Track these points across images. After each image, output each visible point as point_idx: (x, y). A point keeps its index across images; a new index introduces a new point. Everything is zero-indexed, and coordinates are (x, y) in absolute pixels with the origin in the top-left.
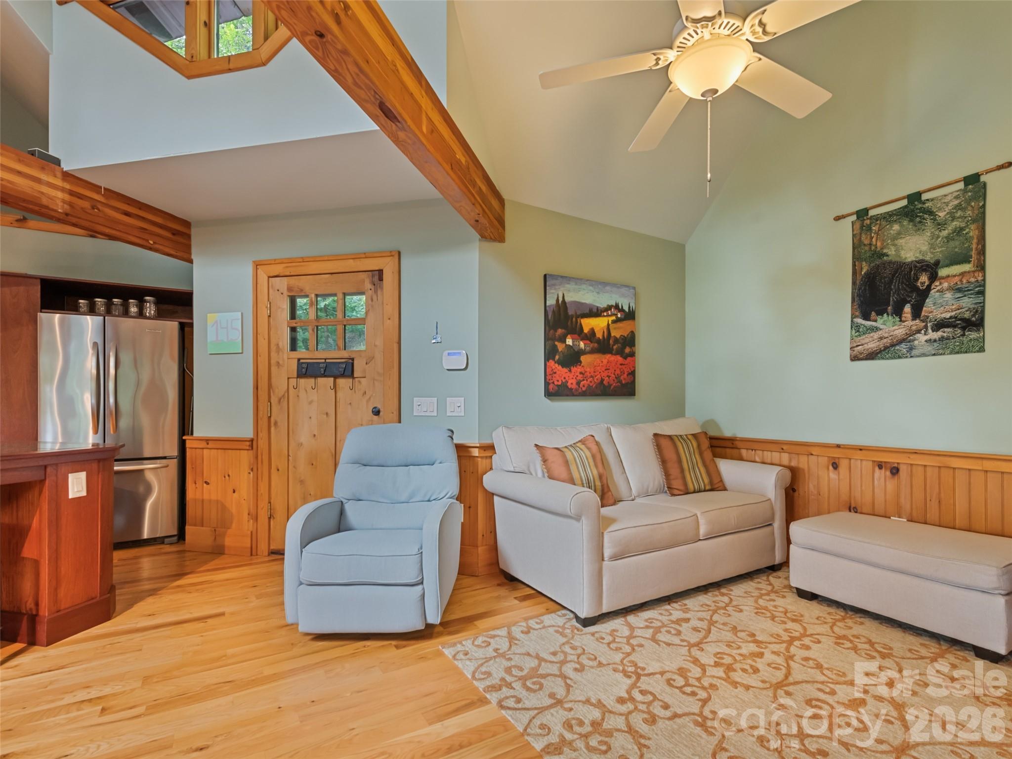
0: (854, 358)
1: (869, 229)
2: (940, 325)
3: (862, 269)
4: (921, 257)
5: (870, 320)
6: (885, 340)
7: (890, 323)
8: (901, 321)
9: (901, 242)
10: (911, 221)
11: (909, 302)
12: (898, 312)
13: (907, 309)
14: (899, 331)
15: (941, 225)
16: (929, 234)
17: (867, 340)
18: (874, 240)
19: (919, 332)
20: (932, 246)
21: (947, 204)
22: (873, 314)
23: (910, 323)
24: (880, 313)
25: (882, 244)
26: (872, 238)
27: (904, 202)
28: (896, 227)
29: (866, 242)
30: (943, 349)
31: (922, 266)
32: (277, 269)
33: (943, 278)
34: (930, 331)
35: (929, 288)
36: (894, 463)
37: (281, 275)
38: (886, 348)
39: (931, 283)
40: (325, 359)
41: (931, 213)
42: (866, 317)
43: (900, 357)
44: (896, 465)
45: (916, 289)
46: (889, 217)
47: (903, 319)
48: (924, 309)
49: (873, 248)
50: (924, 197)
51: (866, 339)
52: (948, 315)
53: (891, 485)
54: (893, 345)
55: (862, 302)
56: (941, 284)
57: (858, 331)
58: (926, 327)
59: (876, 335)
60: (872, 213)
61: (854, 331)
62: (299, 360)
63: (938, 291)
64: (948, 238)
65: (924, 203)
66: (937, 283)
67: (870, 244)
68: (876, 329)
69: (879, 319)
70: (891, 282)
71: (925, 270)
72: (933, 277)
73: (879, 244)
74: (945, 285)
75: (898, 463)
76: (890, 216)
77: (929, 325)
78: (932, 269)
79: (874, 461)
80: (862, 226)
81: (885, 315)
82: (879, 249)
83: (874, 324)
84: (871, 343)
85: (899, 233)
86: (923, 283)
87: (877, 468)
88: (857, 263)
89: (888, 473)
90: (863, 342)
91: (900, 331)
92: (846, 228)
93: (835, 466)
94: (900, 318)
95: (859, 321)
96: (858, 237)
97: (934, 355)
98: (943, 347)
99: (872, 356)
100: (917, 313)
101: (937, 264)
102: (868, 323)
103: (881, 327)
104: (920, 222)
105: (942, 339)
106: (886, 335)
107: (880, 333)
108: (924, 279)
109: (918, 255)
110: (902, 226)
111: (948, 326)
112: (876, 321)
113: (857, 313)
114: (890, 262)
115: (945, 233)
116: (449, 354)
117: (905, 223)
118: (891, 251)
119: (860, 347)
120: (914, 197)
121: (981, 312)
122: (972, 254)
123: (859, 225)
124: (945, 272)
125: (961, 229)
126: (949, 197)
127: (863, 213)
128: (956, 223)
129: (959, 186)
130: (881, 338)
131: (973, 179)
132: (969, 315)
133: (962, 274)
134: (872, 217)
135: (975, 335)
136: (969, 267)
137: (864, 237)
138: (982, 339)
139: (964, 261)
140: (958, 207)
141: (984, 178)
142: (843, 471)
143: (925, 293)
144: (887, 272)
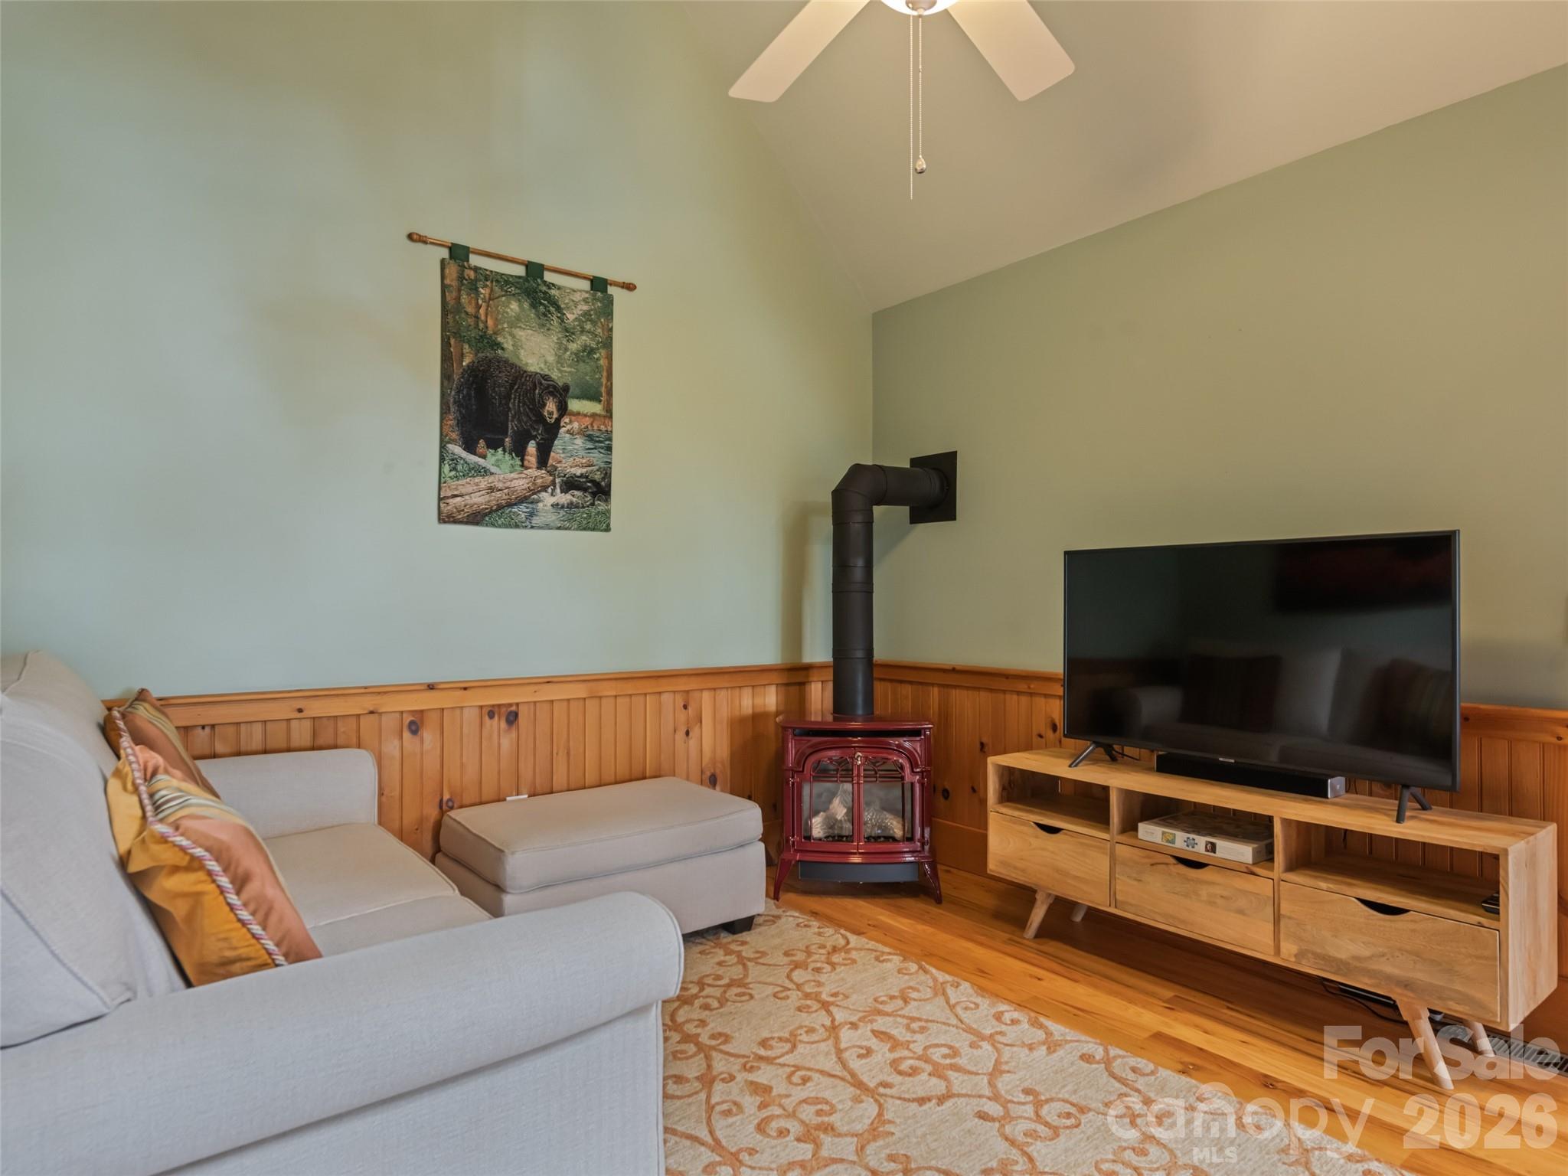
0: (446, 518)
1: (473, 288)
2: (570, 485)
3: (462, 355)
4: (546, 372)
5: (475, 454)
6: (499, 494)
7: (506, 467)
8: (522, 466)
9: (519, 333)
10: (533, 306)
11: (534, 438)
12: (519, 451)
13: (532, 448)
14: (519, 483)
15: (568, 333)
16: (555, 339)
17: (469, 489)
18: (482, 311)
19: (544, 489)
20: (560, 360)
21: (576, 304)
22: (482, 443)
23: (533, 472)
24: (494, 445)
25: (496, 325)
26: (479, 307)
27: (520, 271)
28: (514, 306)
29: (471, 310)
30: (569, 520)
31: (549, 386)
33: (573, 414)
34: (558, 490)
35: (557, 425)
36: (510, 705)
38: (500, 507)
39: (561, 416)
41: (559, 309)
42: (470, 447)
43: (517, 526)
44: (514, 708)
45: (541, 419)
46: (503, 281)
47: (526, 463)
48: (552, 454)
49: (481, 326)
50: (549, 277)
51: (466, 485)
52: (579, 471)
53: (507, 742)
54: (510, 505)
55: (463, 417)
56: (571, 421)
57: (455, 469)
58: (553, 483)
59: (484, 482)
60: (475, 260)
61: (446, 468)
63: (568, 432)
64: (578, 357)
65: (550, 288)
66: (567, 420)
67: (477, 317)
68: (485, 472)
69: (489, 455)
70: (508, 397)
71: (554, 396)
72: (563, 409)
73: (490, 322)
74: (576, 425)
75: (517, 704)
76: (507, 282)
77: (558, 480)
78: (561, 394)
79: (481, 707)
80: (461, 278)
81: (500, 450)
82: (490, 332)
83: (481, 461)
84: (474, 494)
85: (518, 319)
86: (551, 413)
87: (487, 718)
88: (452, 341)
89: (503, 724)
90: (463, 491)
91: (521, 482)
92: (430, 264)
93: (415, 728)
94: (522, 460)
95: (457, 449)
96: (454, 294)
97: (559, 528)
99: (476, 518)
100: (542, 462)
101: (566, 388)
102: (473, 459)
103: (493, 469)
104: (545, 315)
105: (571, 506)
106: (500, 485)
107: (491, 479)
108: (551, 406)
109: (542, 366)
110: (521, 307)
111: (578, 488)
112: (484, 457)
113: (454, 436)
114: (506, 362)
115: (573, 347)
117: (526, 305)
118: (508, 344)
119: (459, 499)
120: (535, 270)
121: (607, 474)
122: (600, 391)
123: (452, 270)
124: (574, 405)
125: (592, 351)
126: (577, 297)
127: (458, 253)
128: (585, 339)
129: (586, 285)
130: (492, 490)
131: (599, 285)
132: (598, 477)
133: (594, 416)
134: (476, 269)
135: (601, 506)
136: (596, 408)
137: (464, 299)
138: (607, 514)
139: (595, 397)
140: (586, 314)
141: (611, 290)
142: (429, 736)
143: (553, 430)
144: (503, 378)
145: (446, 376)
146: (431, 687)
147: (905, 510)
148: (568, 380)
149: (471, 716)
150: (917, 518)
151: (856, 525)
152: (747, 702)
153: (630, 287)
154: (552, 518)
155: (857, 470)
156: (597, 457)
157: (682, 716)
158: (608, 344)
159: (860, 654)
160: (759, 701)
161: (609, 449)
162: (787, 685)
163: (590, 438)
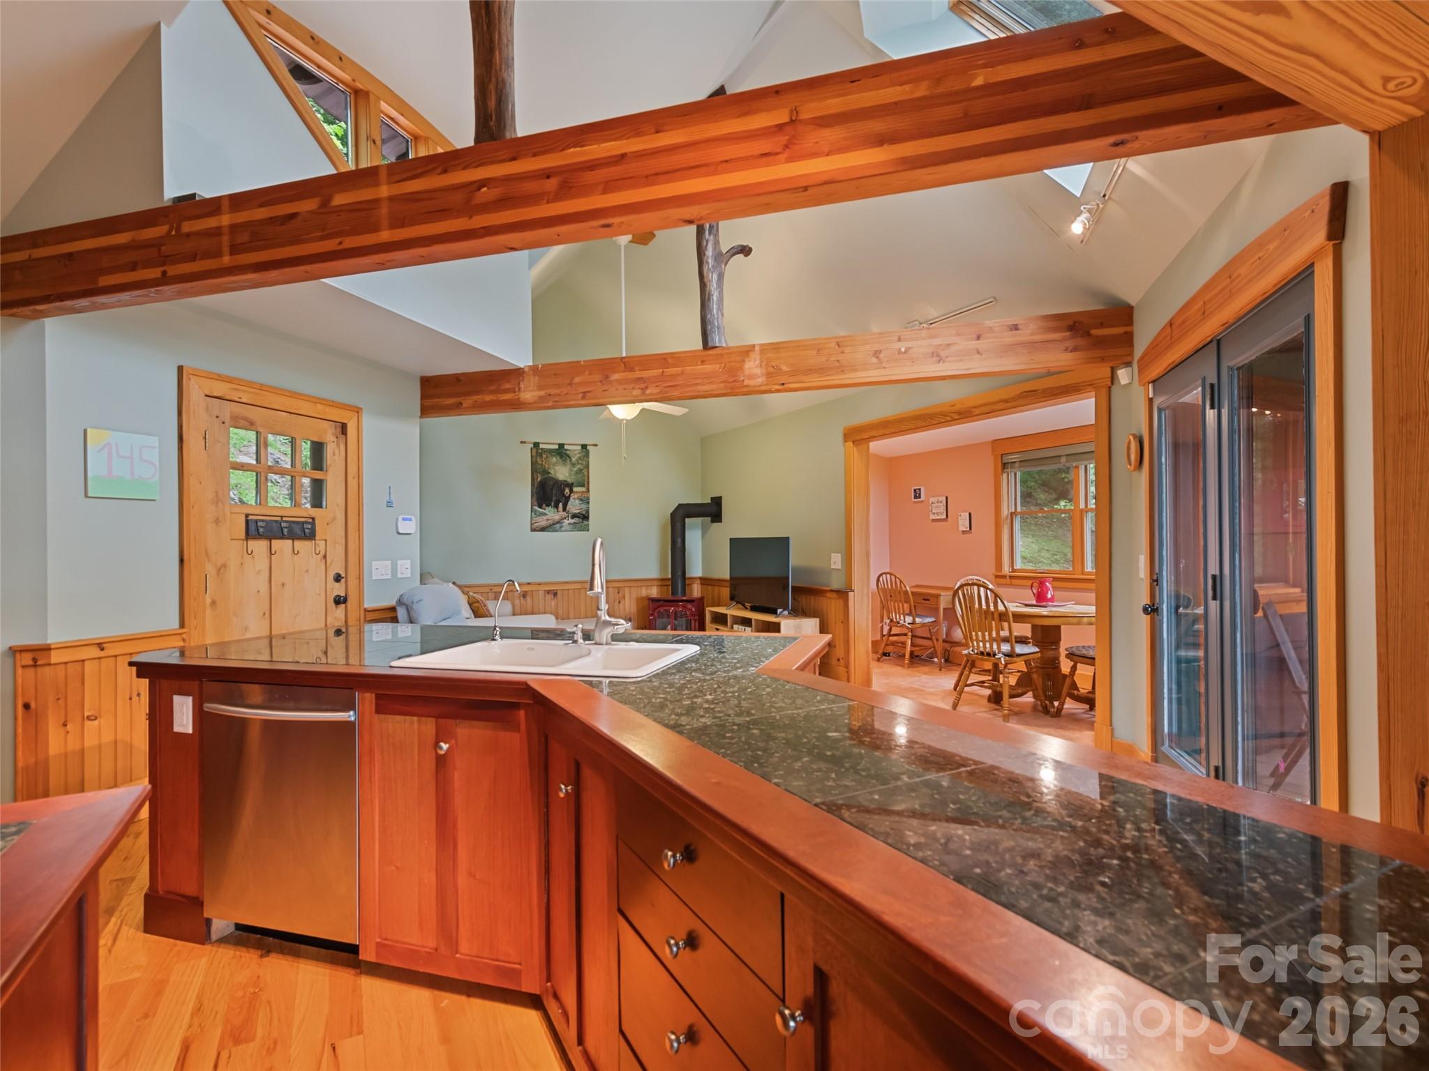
0: (533, 530)
1: (541, 456)
2: (574, 516)
6: (550, 521)
9: (556, 468)
10: (561, 458)
11: (561, 502)
12: (556, 507)
13: (561, 505)
14: (557, 517)
15: (573, 465)
16: (569, 468)
18: (544, 462)
20: (570, 475)
21: (576, 455)
23: (561, 513)
24: (548, 505)
25: (549, 466)
27: (557, 447)
28: (554, 459)
29: (540, 462)
31: (566, 484)
32: (220, 389)
34: (570, 518)
35: (569, 497)
37: (227, 397)
38: (550, 525)
39: (571, 493)
40: (282, 517)
41: (570, 457)
42: (540, 507)
43: (556, 531)
44: (555, 591)
45: (564, 495)
46: (550, 451)
49: (544, 467)
50: (566, 447)
51: (540, 519)
52: (577, 512)
53: (553, 602)
54: (554, 524)
55: (538, 497)
57: (536, 514)
58: (568, 516)
59: (545, 518)
60: (541, 446)
61: (533, 514)
62: (247, 516)
64: (577, 473)
65: (566, 451)
67: (542, 465)
68: (545, 514)
70: (552, 489)
71: (568, 487)
72: (571, 491)
73: (547, 466)
74: (576, 496)
75: (557, 589)
76: (552, 451)
77: (570, 515)
78: (571, 486)
79: (546, 589)
80: (537, 452)
81: (550, 507)
82: (547, 469)
84: (542, 522)
85: (556, 463)
86: (567, 493)
87: (547, 593)
88: (535, 473)
89: (552, 595)
90: (539, 521)
92: (527, 449)
93: (524, 596)
94: (558, 509)
95: (536, 508)
96: (535, 458)
97: (571, 531)
98: (575, 527)
99: (543, 529)
100: (564, 509)
101: (572, 484)
104: (565, 460)
105: (575, 523)
106: (550, 518)
107: (548, 516)
108: (567, 491)
110: (557, 459)
111: (577, 517)
113: (536, 503)
114: (552, 478)
115: (575, 469)
116: (404, 519)
117: (559, 458)
118: (552, 472)
119: (537, 524)
120: (561, 446)
121: (588, 512)
122: (585, 483)
123: (534, 450)
124: (575, 489)
125: (581, 470)
126: (576, 452)
127: (536, 445)
128: (579, 466)
129: (580, 447)
130: (548, 520)
131: (584, 447)
132: (584, 513)
133: (583, 492)
134: (542, 449)
135: (585, 523)
136: (583, 489)
137: (538, 459)
138: (588, 525)
139: (583, 486)
140: (580, 458)
141: (588, 447)
142: (529, 599)
143: (568, 498)
144: (551, 483)
145: (533, 485)
146: (529, 584)
147: (709, 519)
148: (573, 481)
149: (541, 593)
150: (713, 521)
151: (679, 525)
152: (644, 592)
153: (596, 445)
154: (568, 528)
155: (680, 506)
156: (584, 506)
157: (617, 595)
158: (587, 467)
159: (680, 573)
160: (649, 592)
161: (588, 503)
162: (661, 586)
163: (581, 500)
